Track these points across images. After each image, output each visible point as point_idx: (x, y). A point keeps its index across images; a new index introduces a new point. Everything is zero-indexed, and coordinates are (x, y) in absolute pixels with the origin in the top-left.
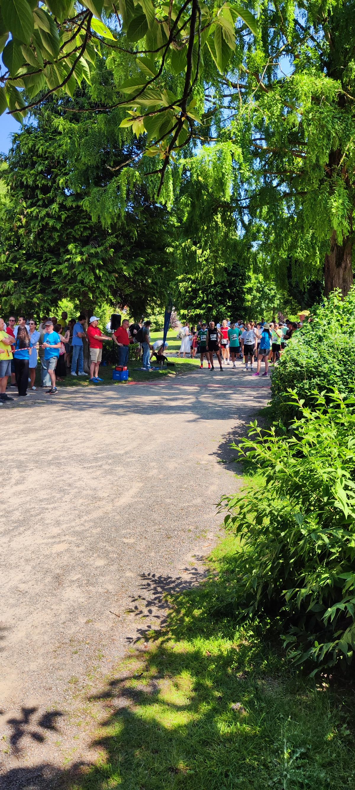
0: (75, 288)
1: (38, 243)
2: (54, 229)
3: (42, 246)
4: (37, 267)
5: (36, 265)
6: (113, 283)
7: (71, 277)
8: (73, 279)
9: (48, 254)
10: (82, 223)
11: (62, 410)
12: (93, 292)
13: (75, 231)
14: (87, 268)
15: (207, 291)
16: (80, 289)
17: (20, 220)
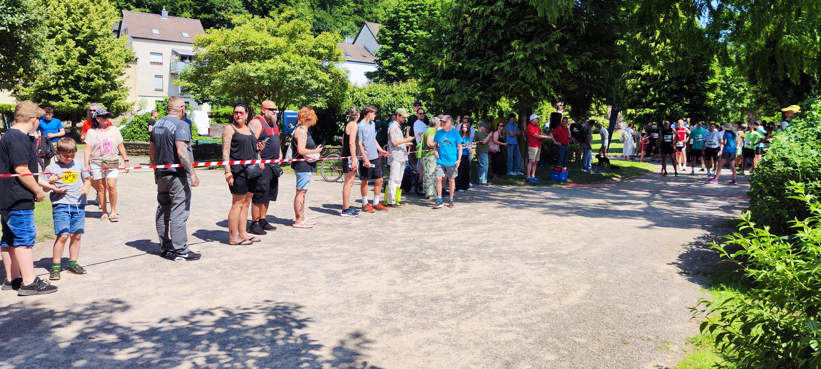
0: (516, 85)
1: (481, 41)
2: (498, 26)
3: (485, 44)
4: (479, 65)
5: (478, 63)
6: (556, 80)
7: (513, 74)
8: (515, 76)
9: (490, 52)
10: (527, 19)
11: (499, 207)
12: (535, 90)
13: (519, 27)
14: (530, 65)
15: (660, 87)
16: (521, 87)
17: (465, 19)
